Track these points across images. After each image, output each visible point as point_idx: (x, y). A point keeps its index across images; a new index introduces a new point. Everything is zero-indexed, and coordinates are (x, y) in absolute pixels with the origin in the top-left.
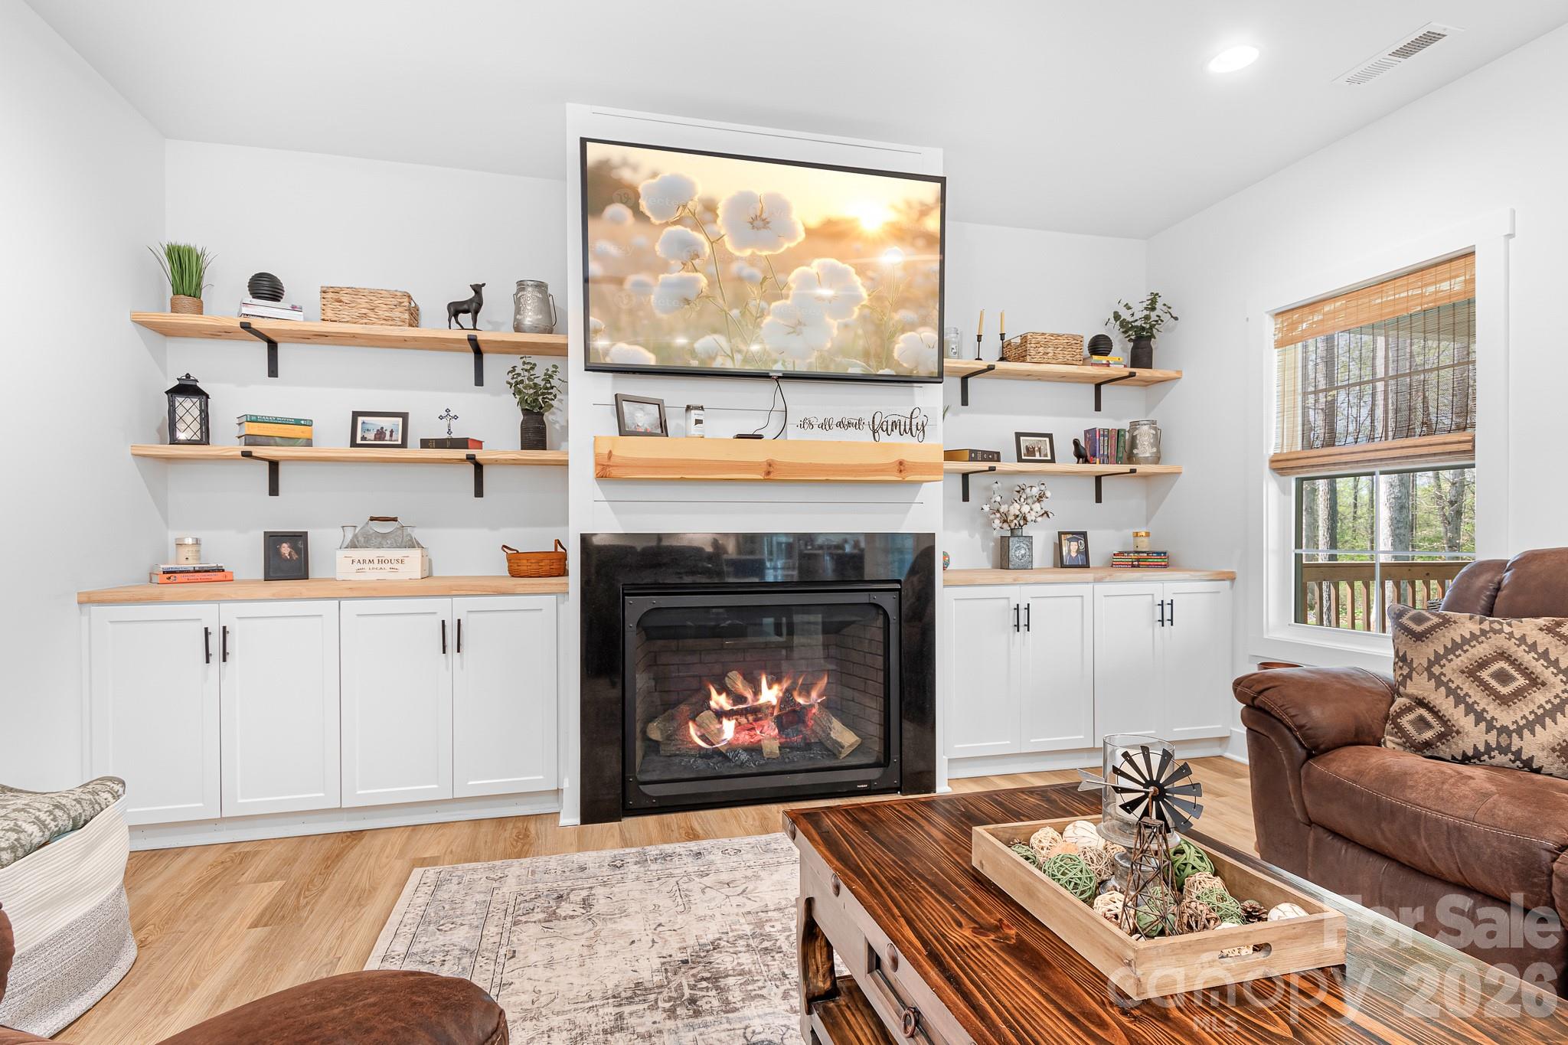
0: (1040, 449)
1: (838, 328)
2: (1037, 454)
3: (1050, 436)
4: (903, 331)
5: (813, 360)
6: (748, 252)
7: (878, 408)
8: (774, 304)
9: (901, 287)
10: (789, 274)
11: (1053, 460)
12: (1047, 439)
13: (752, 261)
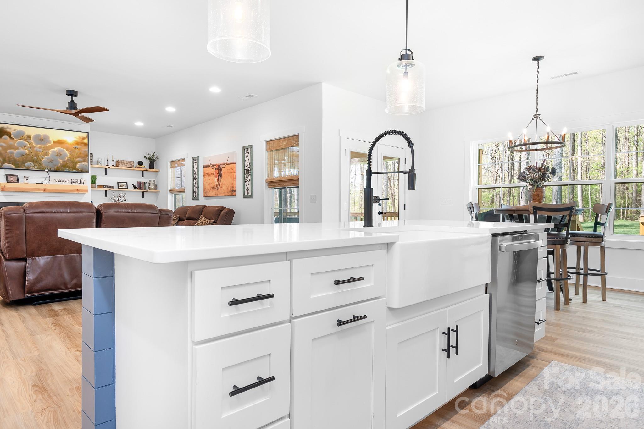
0: (124, 186)
1: (62, 162)
2: (123, 187)
3: (127, 183)
4: (79, 163)
5: (56, 168)
6: (39, 146)
7: (73, 178)
8: (45, 156)
9: (78, 153)
10: (49, 150)
11: (127, 188)
12: (126, 184)
13: (40, 148)
